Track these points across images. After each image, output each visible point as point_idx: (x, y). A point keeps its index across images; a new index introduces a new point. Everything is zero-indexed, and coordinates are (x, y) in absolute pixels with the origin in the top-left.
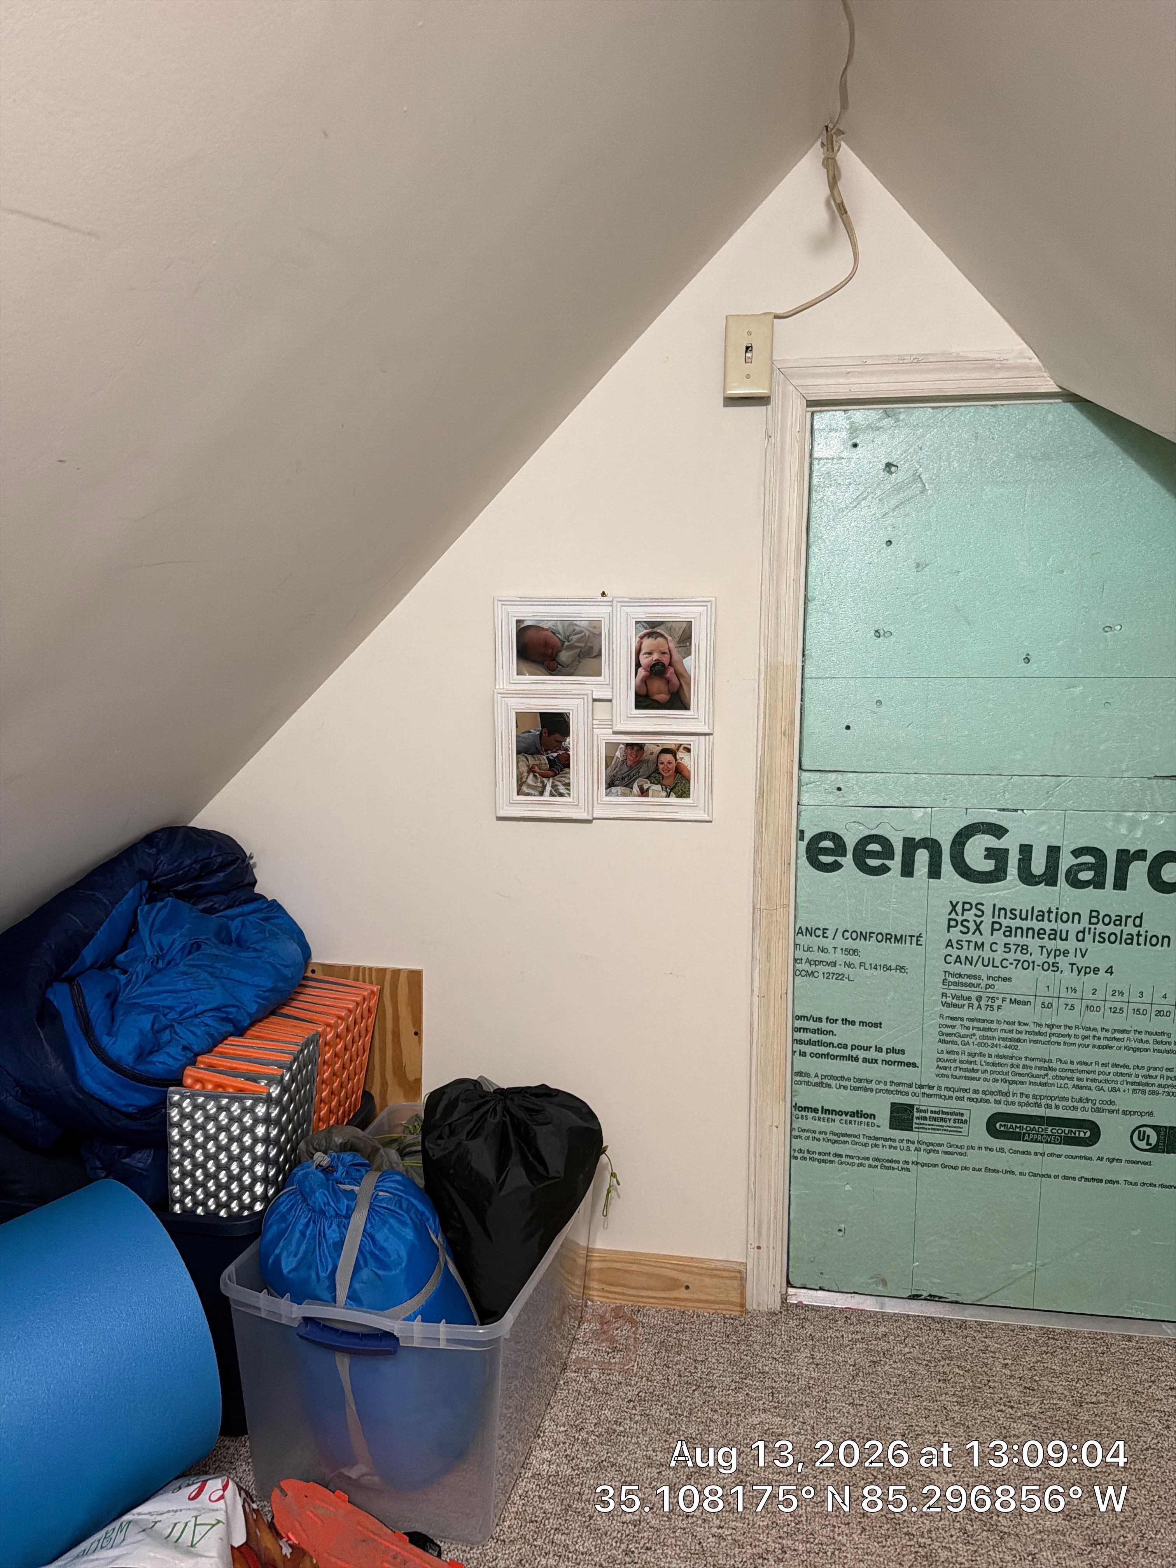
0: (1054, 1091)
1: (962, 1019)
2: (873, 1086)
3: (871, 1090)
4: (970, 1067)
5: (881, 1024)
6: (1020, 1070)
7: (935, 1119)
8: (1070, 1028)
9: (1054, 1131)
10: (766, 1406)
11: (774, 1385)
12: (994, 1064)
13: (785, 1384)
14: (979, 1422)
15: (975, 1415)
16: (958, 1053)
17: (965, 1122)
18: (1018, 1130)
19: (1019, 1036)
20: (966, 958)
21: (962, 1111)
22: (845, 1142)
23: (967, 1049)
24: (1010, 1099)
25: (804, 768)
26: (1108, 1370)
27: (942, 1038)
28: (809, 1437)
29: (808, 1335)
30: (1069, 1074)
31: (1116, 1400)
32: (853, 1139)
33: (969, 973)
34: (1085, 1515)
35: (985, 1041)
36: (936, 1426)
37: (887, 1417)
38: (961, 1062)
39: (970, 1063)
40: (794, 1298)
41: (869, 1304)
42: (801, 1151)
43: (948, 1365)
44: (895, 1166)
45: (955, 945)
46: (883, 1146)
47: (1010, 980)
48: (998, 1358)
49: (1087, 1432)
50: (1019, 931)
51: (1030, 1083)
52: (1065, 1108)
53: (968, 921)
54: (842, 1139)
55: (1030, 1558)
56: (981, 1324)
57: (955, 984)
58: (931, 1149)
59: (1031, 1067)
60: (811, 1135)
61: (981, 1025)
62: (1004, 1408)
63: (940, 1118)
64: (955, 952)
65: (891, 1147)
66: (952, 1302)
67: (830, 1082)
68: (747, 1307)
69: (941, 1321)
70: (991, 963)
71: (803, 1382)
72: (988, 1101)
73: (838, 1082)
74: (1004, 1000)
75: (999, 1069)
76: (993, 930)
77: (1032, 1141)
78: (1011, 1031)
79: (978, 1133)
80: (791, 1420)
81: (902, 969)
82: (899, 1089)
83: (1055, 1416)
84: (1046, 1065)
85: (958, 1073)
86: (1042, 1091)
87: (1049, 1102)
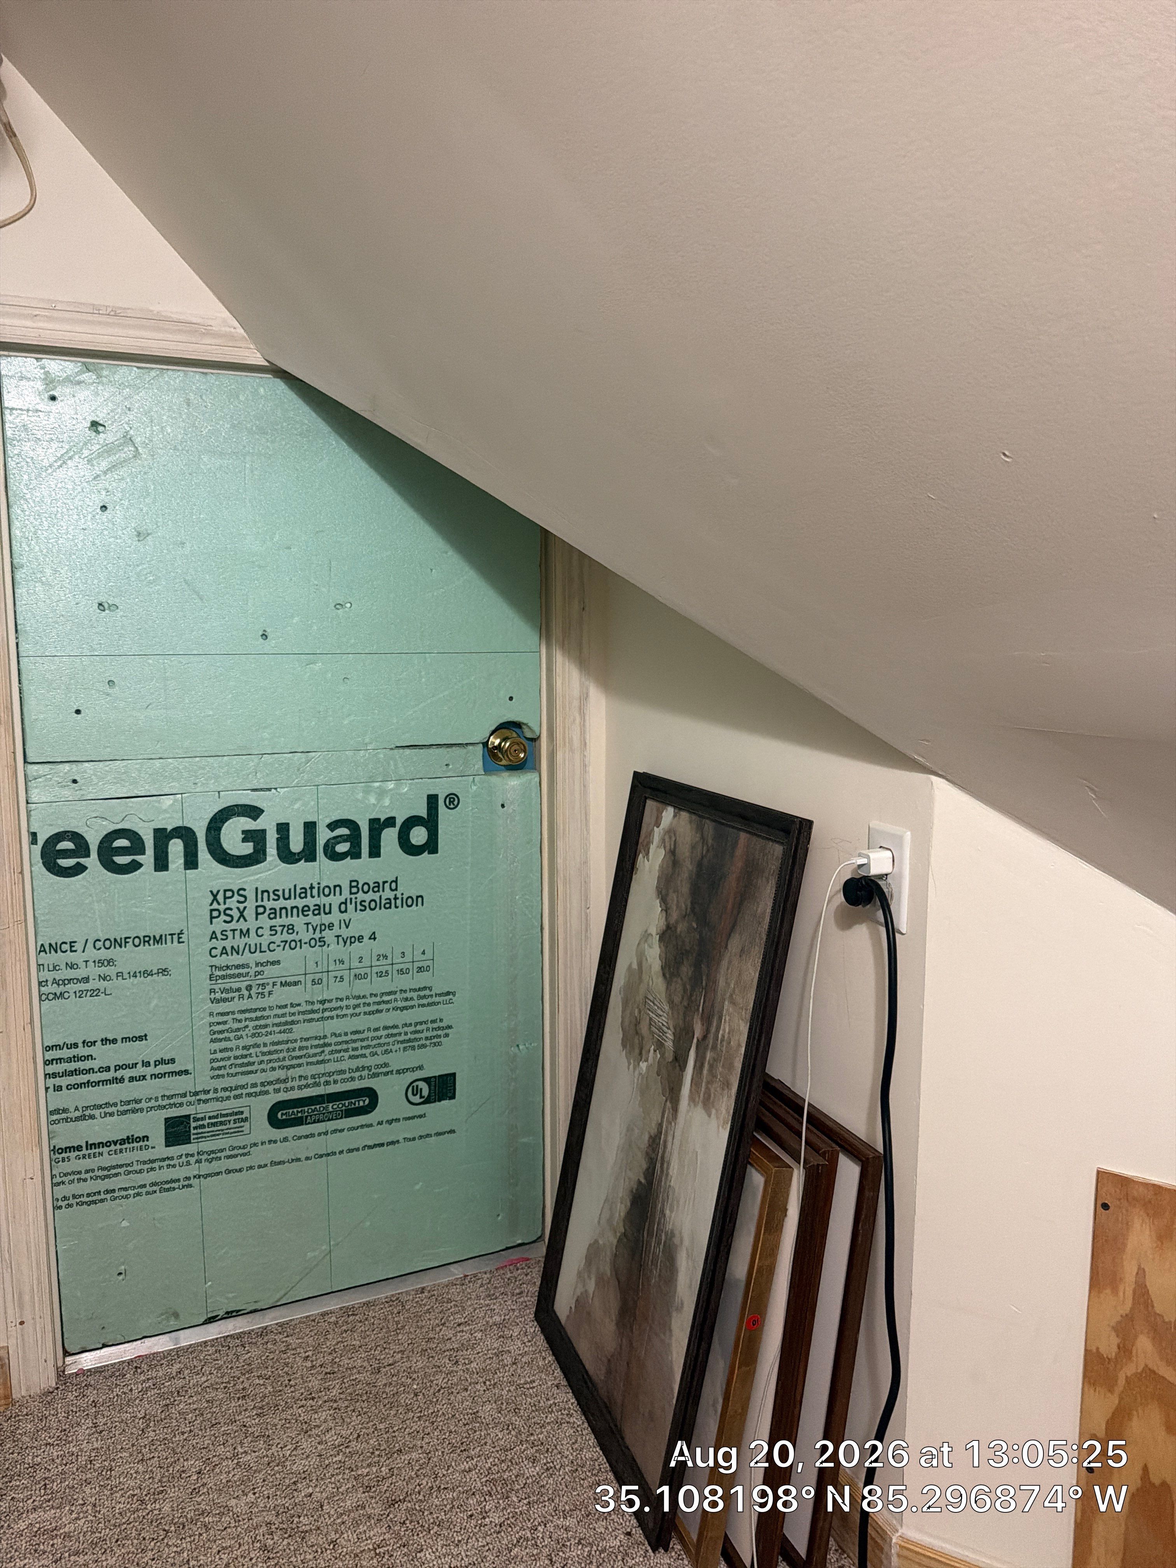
0: (330, 1067)
1: (233, 1013)
2: (143, 1105)
3: (142, 1110)
4: (245, 1061)
5: (146, 1035)
6: (297, 1053)
7: (214, 1125)
8: (341, 1000)
9: (335, 1107)
10: (35, 1503)
11: (47, 1475)
12: (270, 1053)
13: (60, 1469)
14: (279, 1427)
15: (276, 1421)
16: (231, 1049)
17: (246, 1119)
18: (300, 1115)
19: (293, 1018)
20: (232, 947)
21: (241, 1110)
22: (116, 1175)
23: (241, 1043)
24: (289, 1085)
25: (29, 760)
26: (403, 1327)
27: (214, 1037)
28: (90, 1518)
29: (90, 1403)
30: (345, 1046)
31: (411, 1353)
32: (125, 1169)
33: (236, 963)
34: (384, 1478)
35: (259, 1031)
36: (235, 1448)
37: (182, 1460)
38: (236, 1058)
39: (246, 1056)
40: (73, 1366)
41: (161, 1344)
42: (65, 1198)
43: (248, 1379)
44: (176, 1185)
45: (219, 936)
46: (160, 1168)
47: (278, 962)
48: (300, 1353)
49: (384, 1396)
50: (284, 911)
51: (307, 1064)
52: (344, 1081)
53: (231, 909)
54: (113, 1171)
55: (331, 1546)
56: (281, 1325)
57: (223, 977)
58: (213, 1156)
59: (307, 1048)
60: (76, 1177)
61: (253, 1015)
62: (304, 1402)
63: (218, 1121)
64: (219, 944)
65: (168, 1166)
66: (251, 1312)
67: (92, 1112)
68: (14, 1397)
69: (239, 1336)
70: (259, 948)
71: (82, 1460)
72: (267, 1093)
73: (101, 1110)
74: (274, 984)
75: (275, 1056)
76: (257, 914)
77: (314, 1122)
78: (284, 1015)
79: (260, 1128)
80: (67, 1508)
81: (164, 971)
82: (172, 1101)
83: (355, 1391)
84: (322, 1042)
85: (233, 1070)
86: (321, 1069)
87: (328, 1079)
